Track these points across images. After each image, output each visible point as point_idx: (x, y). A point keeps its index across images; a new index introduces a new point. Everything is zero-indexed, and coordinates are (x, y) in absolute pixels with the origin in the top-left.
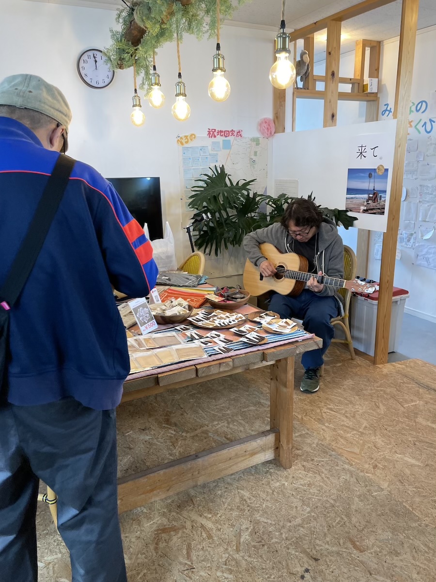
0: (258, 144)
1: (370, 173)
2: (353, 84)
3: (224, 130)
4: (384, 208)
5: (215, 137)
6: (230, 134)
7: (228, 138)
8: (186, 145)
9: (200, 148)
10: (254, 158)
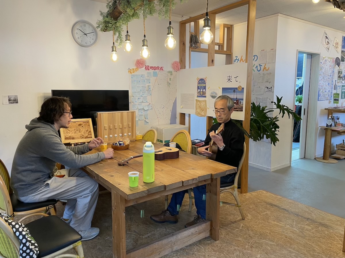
0: (171, 75)
1: (234, 90)
2: (219, 46)
3: (153, 66)
4: (243, 108)
5: (149, 70)
6: (157, 69)
7: (156, 71)
8: (133, 74)
9: (141, 76)
10: (170, 82)
